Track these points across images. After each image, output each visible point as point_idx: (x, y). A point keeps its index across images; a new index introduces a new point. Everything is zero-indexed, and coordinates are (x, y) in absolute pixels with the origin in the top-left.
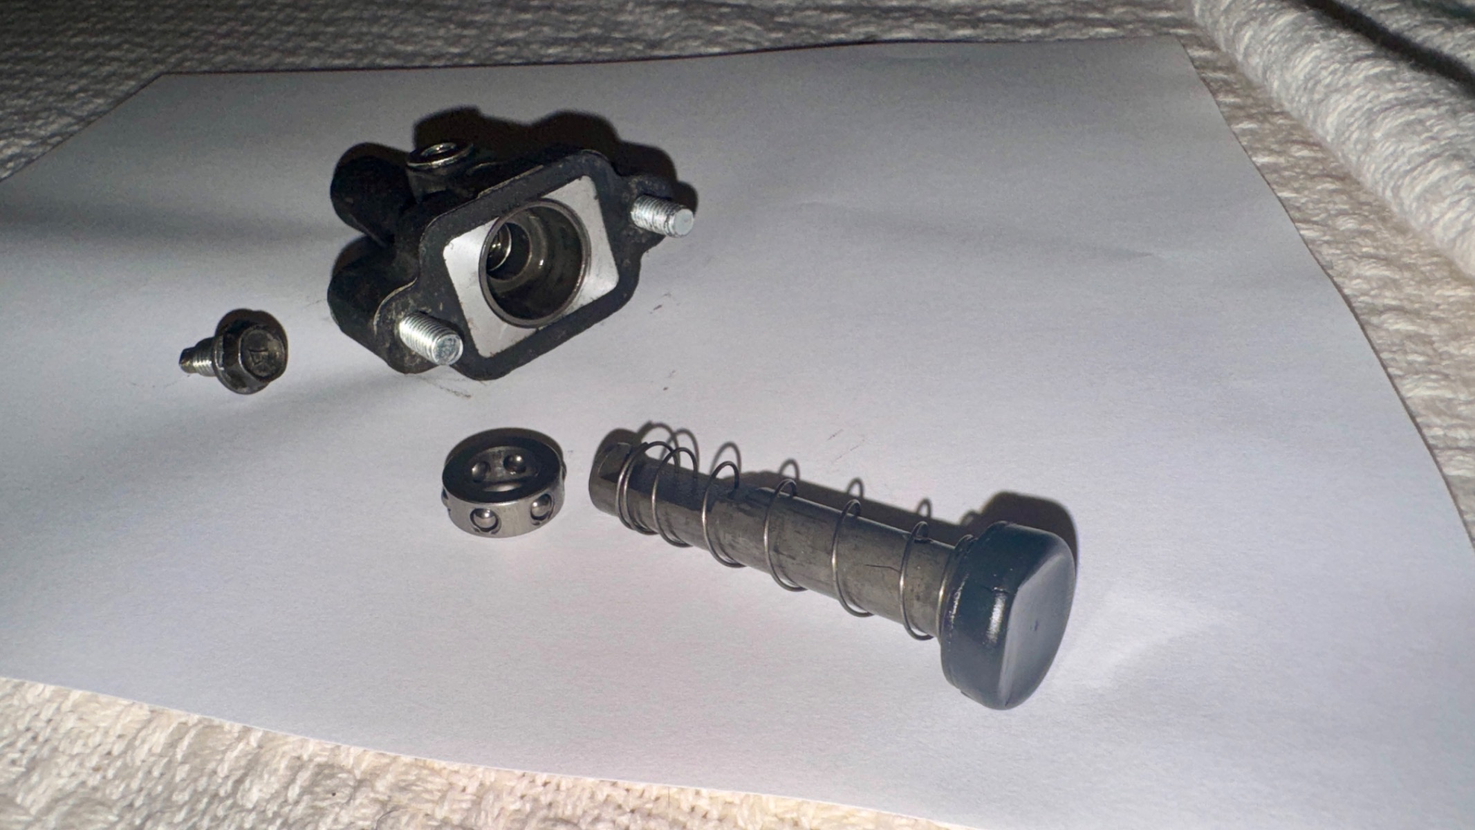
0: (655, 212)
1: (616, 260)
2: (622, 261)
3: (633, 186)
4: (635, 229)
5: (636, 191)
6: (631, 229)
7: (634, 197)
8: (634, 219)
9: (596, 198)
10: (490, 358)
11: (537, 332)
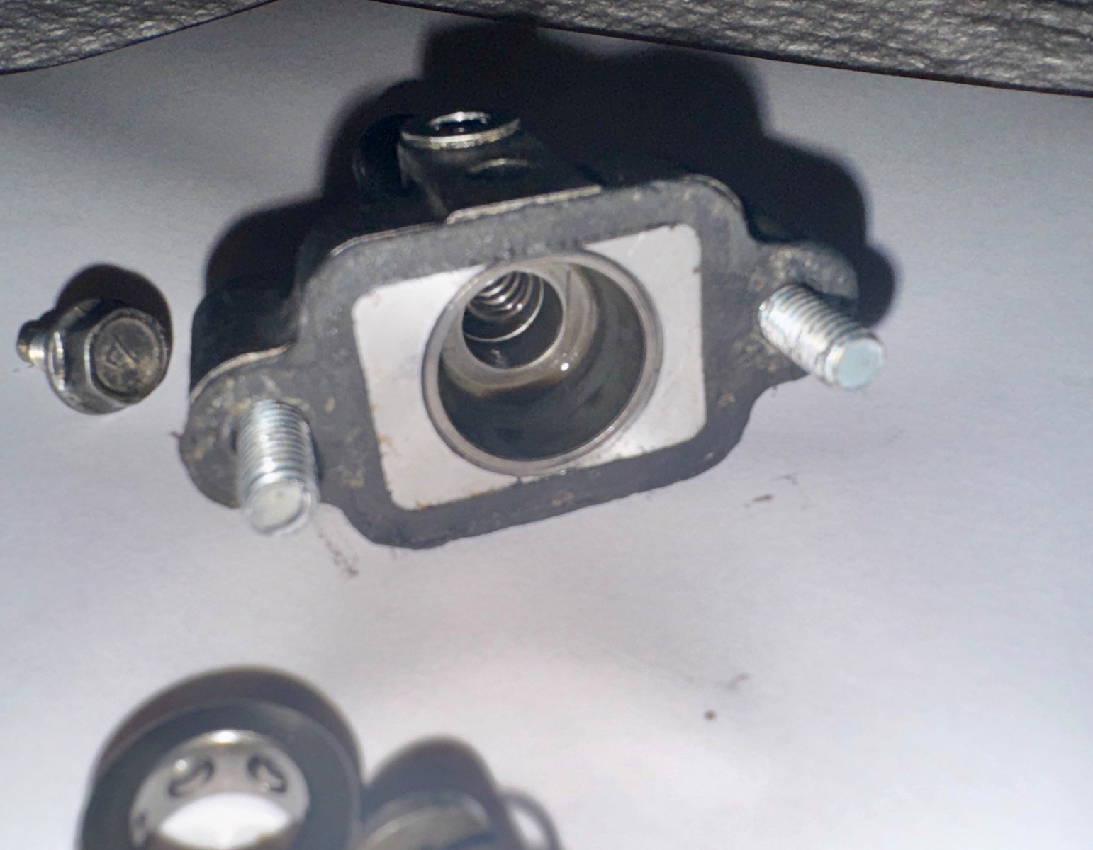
0: (807, 327)
1: (708, 390)
2: (719, 396)
3: (779, 264)
4: (762, 344)
5: (782, 275)
6: (753, 342)
7: (776, 285)
8: (764, 324)
9: (696, 270)
10: (414, 512)
11: (518, 485)
